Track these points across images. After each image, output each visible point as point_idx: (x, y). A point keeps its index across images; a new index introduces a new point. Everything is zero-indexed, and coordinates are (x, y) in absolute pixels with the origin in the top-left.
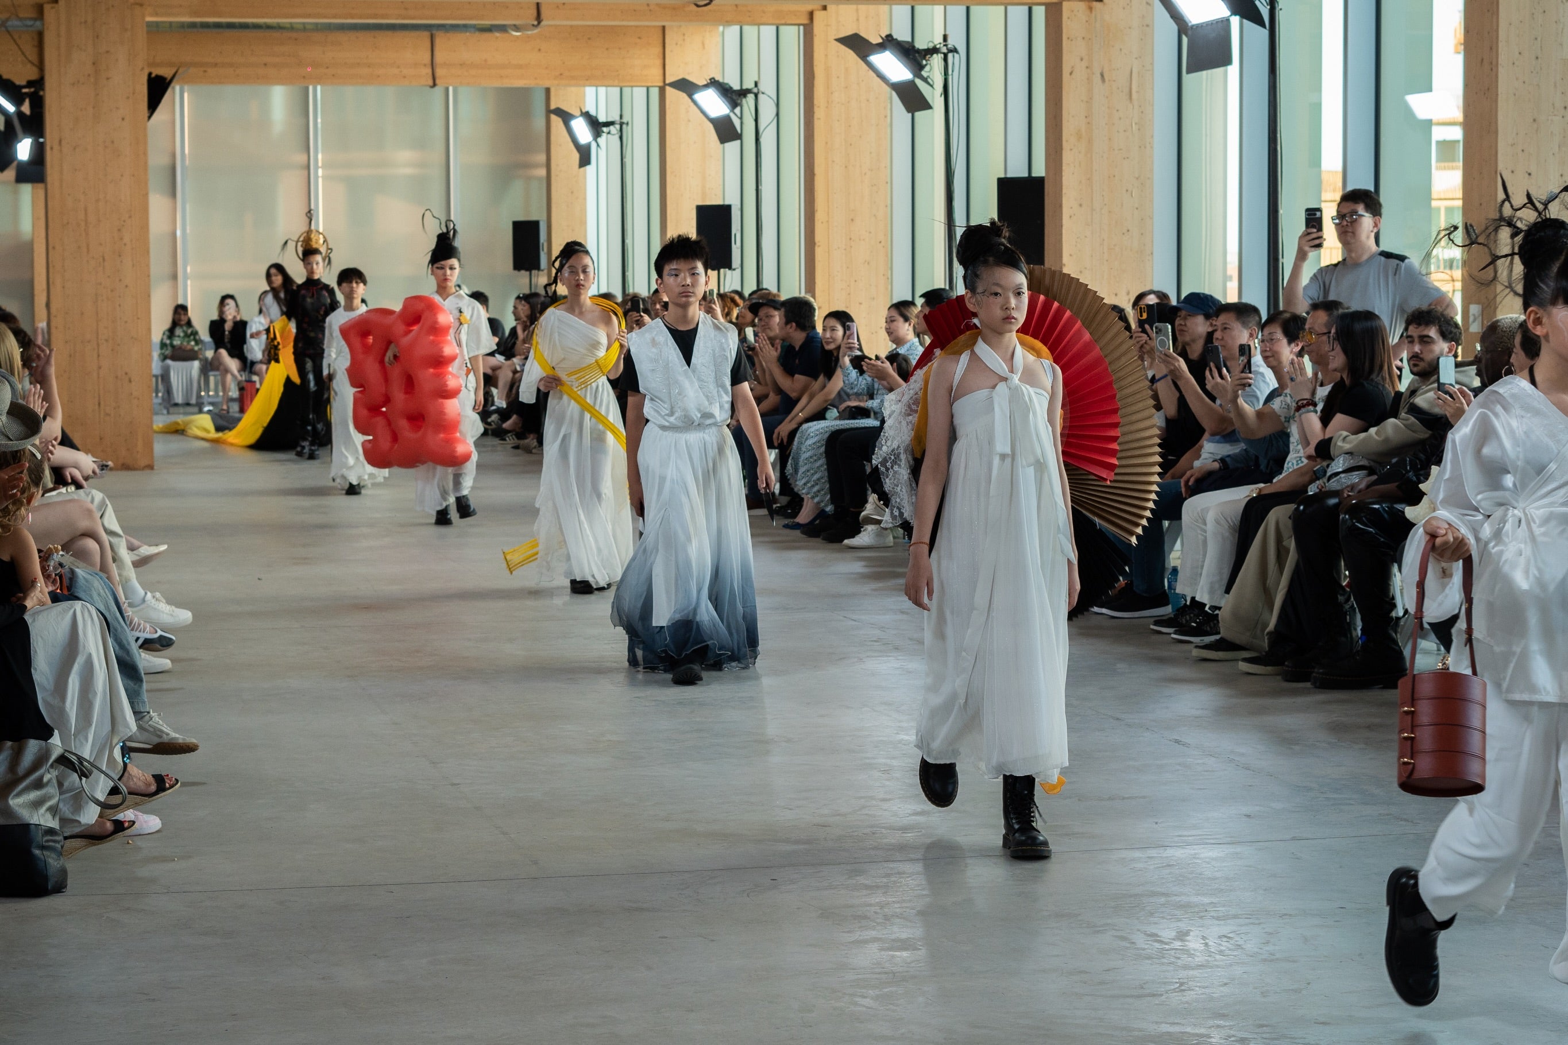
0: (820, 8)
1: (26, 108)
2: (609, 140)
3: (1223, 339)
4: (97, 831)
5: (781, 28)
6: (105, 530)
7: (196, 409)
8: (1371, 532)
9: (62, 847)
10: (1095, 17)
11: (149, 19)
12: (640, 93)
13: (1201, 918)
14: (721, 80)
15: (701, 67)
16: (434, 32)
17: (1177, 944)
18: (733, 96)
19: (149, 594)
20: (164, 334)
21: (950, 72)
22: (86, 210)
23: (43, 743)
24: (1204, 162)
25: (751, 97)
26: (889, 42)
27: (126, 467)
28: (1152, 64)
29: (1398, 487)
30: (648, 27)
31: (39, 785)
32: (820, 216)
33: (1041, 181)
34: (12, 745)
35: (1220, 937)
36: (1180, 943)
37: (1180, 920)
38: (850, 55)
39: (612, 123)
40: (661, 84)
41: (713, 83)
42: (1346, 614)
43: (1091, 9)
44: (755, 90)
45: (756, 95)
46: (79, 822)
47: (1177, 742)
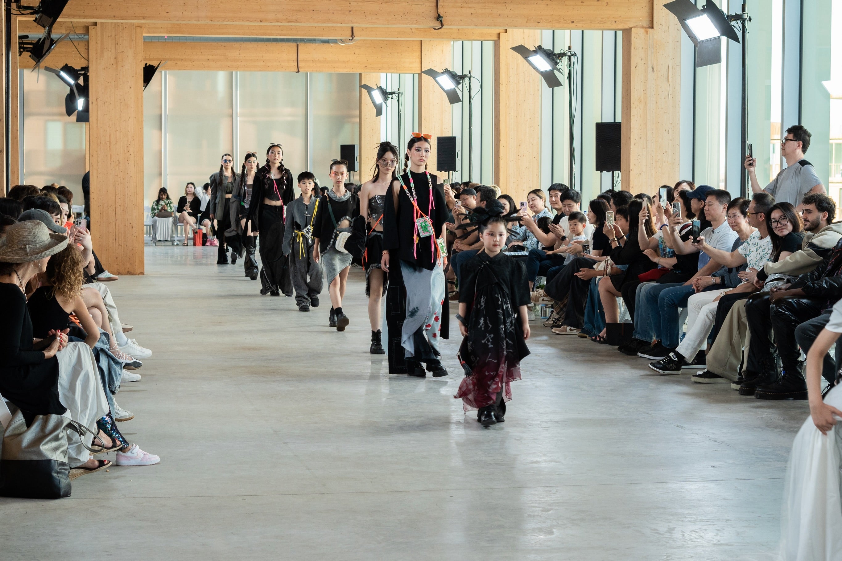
0: (504, 31)
1: (81, 81)
2: (392, 102)
3: (709, 210)
4: (90, 465)
5: (484, 42)
6: (106, 305)
7: (170, 244)
8: (787, 314)
9: (69, 473)
10: (649, 36)
11: (144, 35)
12: (409, 77)
13: (682, 521)
14: (451, 70)
15: (441, 63)
16: (298, 43)
17: (667, 535)
18: (458, 78)
19: (129, 340)
20: (154, 203)
21: (572, 66)
22: (110, 136)
23: (59, 416)
24: (708, 115)
25: (467, 79)
26: (539, 49)
27: (130, 273)
28: (680, 62)
29: (802, 289)
30: (413, 41)
31: (57, 439)
32: (502, 143)
33: (619, 125)
34: (43, 418)
35: (691, 531)
36: (669, 534)
37: (670, 522)
38: (518, 57)
39: (394, 93)
40: (420, 72)
41: (447, 71)
42: (775, 359)
43: (647, 32)
44: (469, 75)
45: (470, 78)
46: (80, 460)
47: (678, 426)
